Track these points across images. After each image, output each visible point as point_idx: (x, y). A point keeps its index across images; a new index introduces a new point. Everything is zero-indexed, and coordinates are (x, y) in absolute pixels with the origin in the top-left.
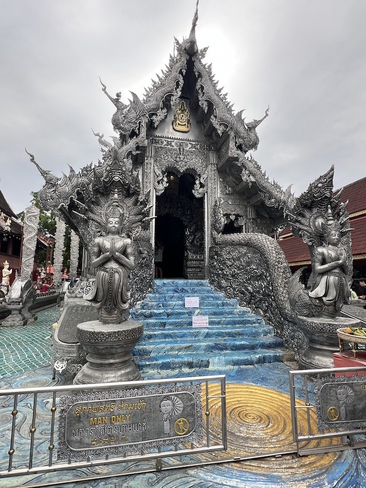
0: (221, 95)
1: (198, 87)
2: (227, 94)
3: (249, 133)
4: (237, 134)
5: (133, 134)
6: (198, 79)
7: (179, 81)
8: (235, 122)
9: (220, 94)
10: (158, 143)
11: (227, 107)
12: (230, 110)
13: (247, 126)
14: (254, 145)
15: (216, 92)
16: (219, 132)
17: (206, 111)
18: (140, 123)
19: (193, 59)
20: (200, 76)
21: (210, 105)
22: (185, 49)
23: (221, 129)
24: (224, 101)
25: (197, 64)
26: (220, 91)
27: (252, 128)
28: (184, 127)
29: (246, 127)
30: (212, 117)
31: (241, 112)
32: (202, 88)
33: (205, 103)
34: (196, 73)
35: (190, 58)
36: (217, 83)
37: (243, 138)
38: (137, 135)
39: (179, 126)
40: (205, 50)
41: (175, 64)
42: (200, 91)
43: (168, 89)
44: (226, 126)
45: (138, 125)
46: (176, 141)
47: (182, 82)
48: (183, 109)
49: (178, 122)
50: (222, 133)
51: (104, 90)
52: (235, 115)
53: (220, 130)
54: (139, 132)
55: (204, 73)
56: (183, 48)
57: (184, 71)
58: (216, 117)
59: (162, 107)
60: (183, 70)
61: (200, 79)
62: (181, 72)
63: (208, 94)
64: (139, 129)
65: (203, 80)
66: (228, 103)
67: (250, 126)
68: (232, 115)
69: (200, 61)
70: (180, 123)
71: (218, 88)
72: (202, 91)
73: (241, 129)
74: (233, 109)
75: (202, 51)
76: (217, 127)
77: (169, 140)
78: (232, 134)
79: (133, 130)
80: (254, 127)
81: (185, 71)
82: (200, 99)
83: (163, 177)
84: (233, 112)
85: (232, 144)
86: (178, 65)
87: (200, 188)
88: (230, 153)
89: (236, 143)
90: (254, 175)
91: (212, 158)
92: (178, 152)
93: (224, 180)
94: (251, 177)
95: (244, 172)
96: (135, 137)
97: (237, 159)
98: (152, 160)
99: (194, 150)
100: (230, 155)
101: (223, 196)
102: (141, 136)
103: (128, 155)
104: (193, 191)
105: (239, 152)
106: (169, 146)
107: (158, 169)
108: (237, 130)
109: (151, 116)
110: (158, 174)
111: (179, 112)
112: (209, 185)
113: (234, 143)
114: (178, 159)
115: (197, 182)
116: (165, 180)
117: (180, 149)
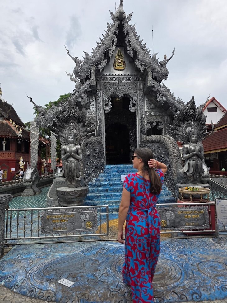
0: (142, 45)
1: (127, 41)
2: (146, 43)
3: (161, 68)
4: (153, 70)
5: (87, 78)
7: (114, 40)
8: (152, 62)
9: (141, 44)
10: (105, 79)
11: (146, 52)
12: (148, 54)
13: (160, 63)
14: (165, 76)
15: (139, 43)
16: (141, 70)
17: (132, 57)
18: (90, 71)
19: (123, 23)
20: (128, 34)
21: (135, 53)
22: (117, 17)
23: (142, 68)
24: (144, 48)
25: (126, 26)
26: (141, 42)
27: (163, 65)
28: (121, 67)
29: (159, 64)
30: (136, 60)
31: (156, 54)
32: (129, 41)
33: (132, 52)
34: (125, 32)
35: (121, 23)
36: (139, 37)
37: (157, 72)
38: (89, 79)
39: (118, 66)
40: (131, 15)
41: (111, 29)
42: (128, 44)
43: (107, 46)
44: (146, 66)
45: (89, 72)
46: (116, 77)
47: (116, 39)
48: (119, 55)
49: (117, 64)
50: (143, 70)
51: (68, 53)
52: (151, 57)
53: (142, 69)
54: (90, 77)
55: (130, 31)
56: (116, 17)
57: (117, 32)
58: (139, 60)
59: (104, 58)
60: (116, 32)
61: (127, 36)
62: (115, 33)
63: (133, 46)
64: (90, 75)
65: (130, 36)
66: (147, 50)
67: (162, 64)
68: (149, 58)
69: (127, 23)
71: (139, 41)
72: (129, 44)
73: (156, 66)
74: (150, 53)
75: (128, 17)
76: (140, 67)
77: (112, 77)
78: (150, 70)
79: (87, 76)
80: (165, 64)
81: (118, 32)
82: (128, 49)
83: (109, 101)
84: (150, 56)
85: (150, 77)
86: (113, 29)
87: (133, 106)
88: (148, 83)
89: (153, 76)
90: (165, 97)
91: (140, 86)
92: (118, 84)
93: (149, 100)
94: (163, 98)
95: (158, 95)
96: (88, 80)
97: (153, 87)
98: (101, 92)
99: (128, 81)
100: (148, 85)
101: (148, 110)
102: (91, 79)
103: (84, 92)
104: (129, 109)
105: (155, 82)
106: (112, 81)
107: (105, 97)
108: (153, 68)
109: (97, 65)
110: (105, 100)
111: (117, 57)
112: (139, 104)
113: (152, 77)
114: (118, 89)
115: (131, 103)
116: (110, 103)
117: (119, 82)
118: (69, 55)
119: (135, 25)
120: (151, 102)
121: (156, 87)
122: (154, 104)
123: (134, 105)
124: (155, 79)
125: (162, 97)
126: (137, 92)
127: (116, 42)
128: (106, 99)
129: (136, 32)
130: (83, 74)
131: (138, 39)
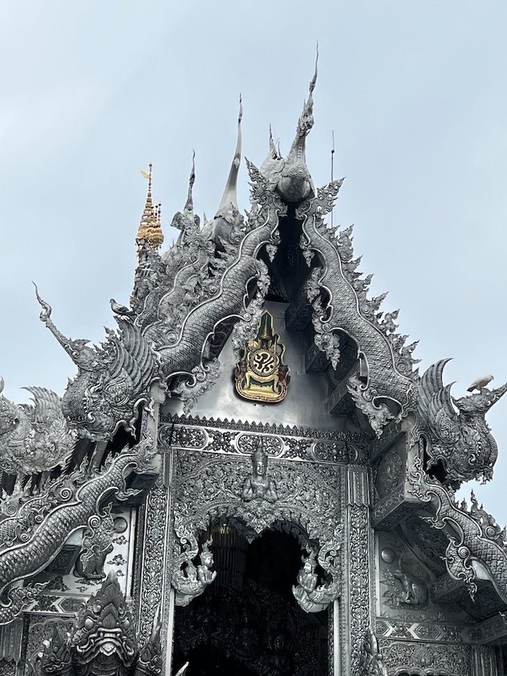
0: (379, 316)
1: (312, 293)
2: (396, 312)
3: (466, 429)
4: (429, 433)
5: (122, 439)
6: (310, 271)
7: (256, 280)
8: (423, 397)
9: (376, 313)
10: (188, 439)
11: (396, 351)
12: (405, 361)
13: (458, 406)
14: (482, 465)
15: (366, 308)
16: (374, 424)
17: (335, 364)
18: (141, 405)
19: (299, 214)
20: (318, 261)
21: (348, 344)
22: (276, 189)
23: (380, 415)
24: (388, 333)
25: (311, 231)
26: (376, 304)
27: (472, 414)
28: (269, 388)
29: (457, 410)
30: (353, 380)
31: (441, 364)
32: (324, 296)
33: (333, 341)
34: (307, 254)
35: (291, 212)
36: (368, 281)
37: (448, 443)
38: (133, 442)
39: (254, 387)
40: (334, 188)
41: (246, 233)
42: (317, 306)
43: (226, 306)
44: (395, 409)
45: (136, 412)
46: (242, 432)
47: (264, 280)
48: (265, 336)
49: (249, 374)
50: (383, 428)
51: (45, 318)
52: (421, 374)
53: (377, 418)
54: (138, 432)
55: (329, 254)
56: (270, 188)
57: (272, 250)
58: (364, 380)
59: (207, 355)
60: (268, 247)
61: (317, 271)
62: (262, 254)
63: (340, 316)
64: (138, 424)
65: (329, 272)
66: (402, 341)
67: (467, 408)
68: (412, 376)
69: (318, 219)
70: (255, 377)
71: (369, 297)
72: (324, 305)
73: (439, 416)
74: (414, 356)
75: (323, 194)
76: (368, 408)
77: (223, 431)
78: (412, 429)
79: (122, 427)
80: (482, 411)
81: (274, 249)
82: (318, 327)
83: (201, 550)
84: (414, 367)
85: (412, 462)
86: (254, 235)
87: (319, 584)
88: (407, 488)
89: (426, 458)
90: (485, 561)
91: (357, 487)
92: (250, 470)
93: (394, 558)
94: (476, 565)
95: (451, 550)
96: (125, 450)
97: (429, 508)
98: (169, 497)
99: (298, 459)
100: (407, 496)
101: (391, 613)
102: (143, 443)
103: (103, 503)
104: (295, 591)
105: (436, 486)
106: (221, 451)
107: (186, 525)
108: (428, 421)
109: (173, 383)
110: (184, 542)
111: (255, 344)
112: (347, 575)
113: (421, 460)
114: (249, 493)
115: (308, 566)
116: (207, 558)
117: (253, 459)
118: (51, 327)
119: (350, 230)
120: (404, 571)
121: (442, 509)
122: (421, 584)
123: (323, 577)
124: (437, 471)
125: (469, 563)
126: (338, 515)
127: (266, 289)
128: (187, 534)
129: (354, 259)
130: (105, 420)
131: (361, 289)
